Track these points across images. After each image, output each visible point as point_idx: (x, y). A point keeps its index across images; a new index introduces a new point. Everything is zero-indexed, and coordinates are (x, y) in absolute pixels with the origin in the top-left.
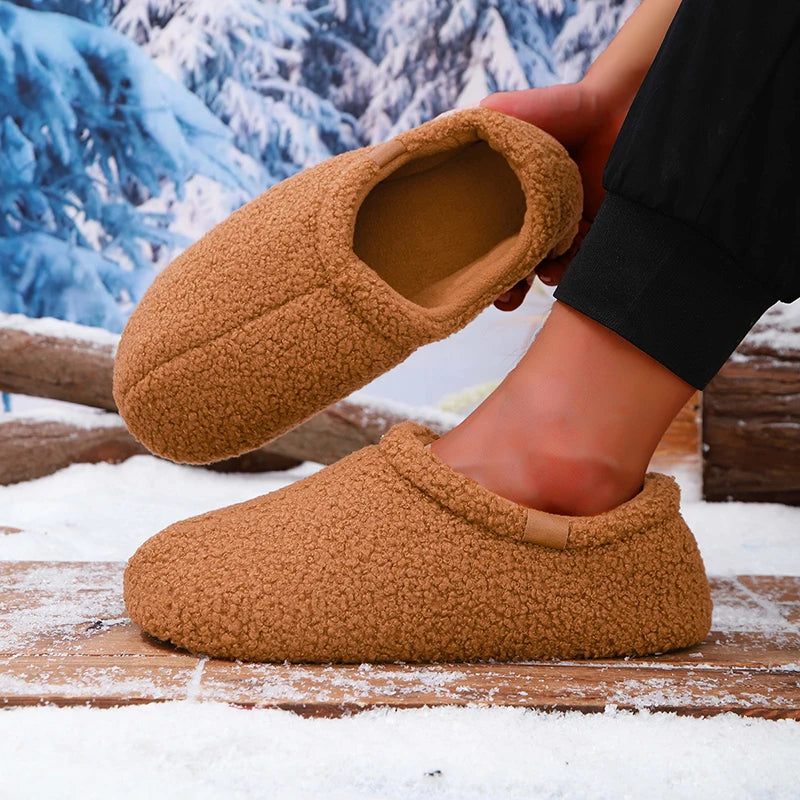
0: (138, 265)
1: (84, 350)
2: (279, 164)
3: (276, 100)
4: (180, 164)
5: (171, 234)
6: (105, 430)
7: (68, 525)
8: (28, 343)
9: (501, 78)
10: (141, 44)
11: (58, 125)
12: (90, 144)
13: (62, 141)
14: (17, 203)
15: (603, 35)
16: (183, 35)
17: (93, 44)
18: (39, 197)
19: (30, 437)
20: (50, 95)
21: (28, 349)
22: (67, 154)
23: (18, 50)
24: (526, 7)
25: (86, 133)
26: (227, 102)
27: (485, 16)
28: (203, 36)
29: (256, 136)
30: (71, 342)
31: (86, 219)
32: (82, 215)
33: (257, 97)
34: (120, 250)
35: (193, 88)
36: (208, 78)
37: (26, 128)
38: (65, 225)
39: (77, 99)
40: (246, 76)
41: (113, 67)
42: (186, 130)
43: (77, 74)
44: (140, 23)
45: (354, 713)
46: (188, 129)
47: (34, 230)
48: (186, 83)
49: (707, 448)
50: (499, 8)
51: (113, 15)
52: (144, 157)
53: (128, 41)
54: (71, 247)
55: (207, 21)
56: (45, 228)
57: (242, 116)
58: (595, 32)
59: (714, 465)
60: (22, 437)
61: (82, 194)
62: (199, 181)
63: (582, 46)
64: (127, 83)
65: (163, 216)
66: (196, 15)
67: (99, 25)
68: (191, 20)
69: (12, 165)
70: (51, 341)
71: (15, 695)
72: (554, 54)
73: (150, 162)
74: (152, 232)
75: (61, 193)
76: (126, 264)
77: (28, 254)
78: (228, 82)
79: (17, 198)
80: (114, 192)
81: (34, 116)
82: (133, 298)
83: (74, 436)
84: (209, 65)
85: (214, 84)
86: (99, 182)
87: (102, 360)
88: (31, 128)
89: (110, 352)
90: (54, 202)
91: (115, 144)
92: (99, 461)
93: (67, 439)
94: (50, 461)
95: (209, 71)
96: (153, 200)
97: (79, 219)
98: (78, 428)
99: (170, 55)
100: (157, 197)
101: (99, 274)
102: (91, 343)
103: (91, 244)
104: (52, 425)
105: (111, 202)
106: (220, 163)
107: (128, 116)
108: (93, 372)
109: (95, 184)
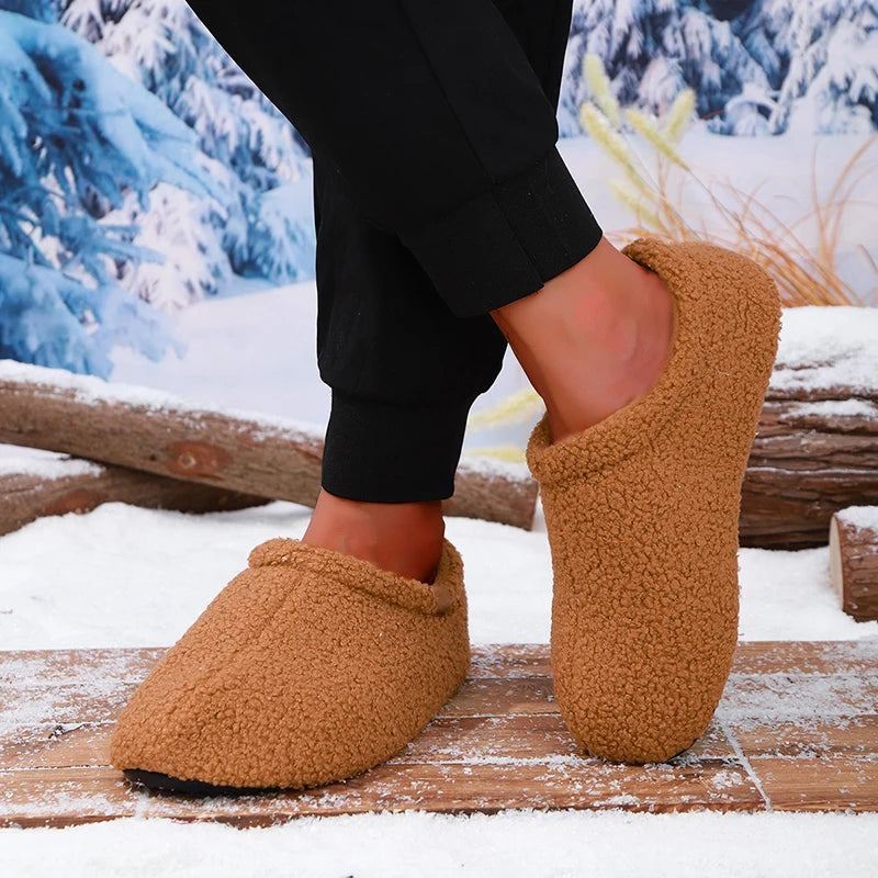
0: (101, 283)
1: (46, 396)
2: (250, 168)
3: (244, 99)
4: (142, 172)
5: (136, 248)
6: (70, 477)
7: (34, 598)
10: (94, 42)
11: (8, 133)
12: (44, 152)
13: (13, 151)
15: (600, 15)
16: (139, 31)
17: (41, 43)
22: (19, 165)
25: (39, 141)
26: (191, 103)
28: (162, 31)
29: (224, 138)
30: (32, 387)
31: (44, 235)
32: (39, 230)
33: (223, 96)
34: (82, 267)
35: (153, 89)
36: (169, 77)
38: (20, 241)
39: (27, 104)
40: (211, 73)
41: (65, 68)
42: (147, 135)
43: (25, 76)
44: (92, 18)
46: (150, 134)
48: (144, 82)
51: (62, 11)
52: (103, 165)
53: (79, 39)
54: (28, 265)
55: (165, 13)
57: (208, 118)
58: (592, 14)
61: (38, 208)
62: (164, 189)
63: (577, 29)
64: (80, 85)
65: (126, 229)
66: (153, 7)
67: (47, 22)
68: (148, 13)
70: (11, 387)
73: (110, 172)
74: (116, 247)
75: (14, 207)
76: (89, 282)
78: (191, 80)
80: (73, 205)
82: (98, 319)
83: (39, 488)
84: (170, 61)
85: (175, 83)
86: (55, 194)
87: (65, 405)
89: (73, 396)
90: (7, 217)
91: (71, 153)
92: (67, 512)
93: (32, 492)
94: (15, 517)
95: (170, 69)
96: (115, 212)
97: (36, 235)
98: (44, 478)
99: (127, 52)
100: (120, 208)
101: (61, 294)
102: (53, 387)
103: (50, 262)
104: (16, 479)
105: (69, 215)
106: (185, 170)
107: (84, 120)
108: (56, 419)
109: (51, 196)
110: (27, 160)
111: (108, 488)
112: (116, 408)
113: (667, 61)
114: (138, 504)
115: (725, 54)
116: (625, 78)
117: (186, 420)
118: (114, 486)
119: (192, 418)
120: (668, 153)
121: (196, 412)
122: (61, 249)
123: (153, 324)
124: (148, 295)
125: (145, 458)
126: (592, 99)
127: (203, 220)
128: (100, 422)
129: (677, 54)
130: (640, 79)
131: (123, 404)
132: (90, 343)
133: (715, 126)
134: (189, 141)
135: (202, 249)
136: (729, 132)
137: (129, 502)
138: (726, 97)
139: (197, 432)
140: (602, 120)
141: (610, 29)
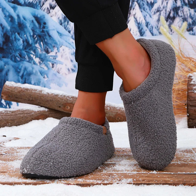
0: (49, 69)
1: (35, 92)
4: (58, 43)
5: (57, 61)
6: (40, 111)
7: (31, 137)
8: (21, 90)
9: (138, 19)
10: (48, 14)
11: (28, 34)
12: (36, 39)
13: (29, 38)
14: (19, 54)
15: (164, 7)
16: (58, 11)
17: (36, 14)
18: (24, 52)
19: (22, 114)
20: (26, 27)
21: (22, 92)
22: (31, 42)
23: (18, 16)
24: (144, 1)
25: (35, 36)
26: (70, 27)
27: (134, 4)
30: (32, 90)
31: (36, 57)
32: (35, 56)
34: (44, 65)
35: (61, 24)
36: (65, 22)
37: (20, 35)
38: (30, 59)
39: (33, 28)
41: (42, 19)
42: (60, 35)
43: (33, 21)
44: (48, 8)
45: (93, 186)
46: (60, 34)
47: (23, 61)
48: (59, 23)
49: (188, 115)
50: (137, 2)
51: (41, 7)
52: (50, 42)
53: (45, 13)
54: (32, 64)
56: (26, 60)
58: (162, 7)
59: (190, 119)
60: (20, 114)
62: (63, 47)
63: (158, 11)
64: (45, 23)
65: (54, 56)
67: (38, 9)
69: (17, 44)
70: (27, 89)
71: (16, 182)
72: (151, 13)
73: (51, 43)
74: (52, 60)
75: (29, 51)
76: (46, 68)
77: (22, 67)
79: (19, 53)
80: (42, 50)
81: (23, 32)
82: (48, 77)
83: (33, 113)
84: (65, 18)
85: (66, 23)
86: (39, 48)
87: (39, 94)
88: (22, 35)
89: (41, 92)
90: (28, 53)
91: (42, 39)
92: (39, 119)
93: (31, 114)
94: (27, 120)
95: (65, 20)
96: (52, 52)
97: (34, 57)
98: (34, 111)
99: (55, 16)
100: (53, 51)
101: (39, 71)
102: (37, 90)
103: (37, 64)
104: (28, 111)
105: (42, 53)
106: (68, 43)
107: (45, 32)
108: (37, 97)
109: (38, 49)
110: (32, 40)
111: (49, 114)
112: (51, 95)
113: (179, 18)
114: (56, 118)
115: (193, 16)
116: (170, 22)
117: (68, 98)
118: (50, 113)
119: (69, 98)
120: (182, 35)
121: (70, 96)
122: (40, 61)
123: (60, 78)
124: (59, 71)
125: (58, 107)
126: (162, 25)
127: (72, 54)
128: (48, 98)
129: (182, 16)
130: (173, 22)
131: (53, 94)
132: (46, 82)
133: (191, 33)
134: (69, 36)
135: (72, 61)
136: (194, 34)
137: (54, 118)
138: (193, 26)
139: (70, 101)
140: (165, 30)
141: (166, 11)
